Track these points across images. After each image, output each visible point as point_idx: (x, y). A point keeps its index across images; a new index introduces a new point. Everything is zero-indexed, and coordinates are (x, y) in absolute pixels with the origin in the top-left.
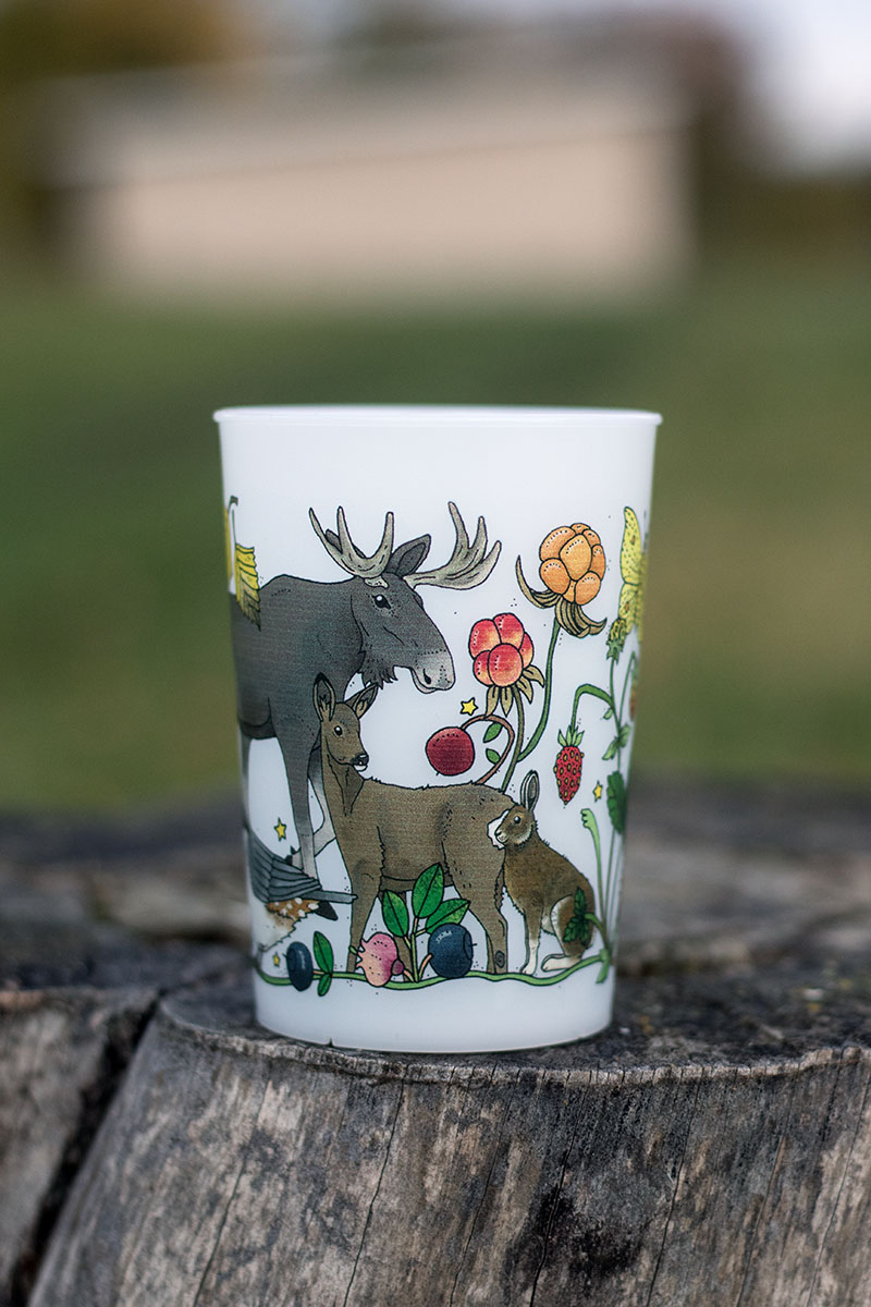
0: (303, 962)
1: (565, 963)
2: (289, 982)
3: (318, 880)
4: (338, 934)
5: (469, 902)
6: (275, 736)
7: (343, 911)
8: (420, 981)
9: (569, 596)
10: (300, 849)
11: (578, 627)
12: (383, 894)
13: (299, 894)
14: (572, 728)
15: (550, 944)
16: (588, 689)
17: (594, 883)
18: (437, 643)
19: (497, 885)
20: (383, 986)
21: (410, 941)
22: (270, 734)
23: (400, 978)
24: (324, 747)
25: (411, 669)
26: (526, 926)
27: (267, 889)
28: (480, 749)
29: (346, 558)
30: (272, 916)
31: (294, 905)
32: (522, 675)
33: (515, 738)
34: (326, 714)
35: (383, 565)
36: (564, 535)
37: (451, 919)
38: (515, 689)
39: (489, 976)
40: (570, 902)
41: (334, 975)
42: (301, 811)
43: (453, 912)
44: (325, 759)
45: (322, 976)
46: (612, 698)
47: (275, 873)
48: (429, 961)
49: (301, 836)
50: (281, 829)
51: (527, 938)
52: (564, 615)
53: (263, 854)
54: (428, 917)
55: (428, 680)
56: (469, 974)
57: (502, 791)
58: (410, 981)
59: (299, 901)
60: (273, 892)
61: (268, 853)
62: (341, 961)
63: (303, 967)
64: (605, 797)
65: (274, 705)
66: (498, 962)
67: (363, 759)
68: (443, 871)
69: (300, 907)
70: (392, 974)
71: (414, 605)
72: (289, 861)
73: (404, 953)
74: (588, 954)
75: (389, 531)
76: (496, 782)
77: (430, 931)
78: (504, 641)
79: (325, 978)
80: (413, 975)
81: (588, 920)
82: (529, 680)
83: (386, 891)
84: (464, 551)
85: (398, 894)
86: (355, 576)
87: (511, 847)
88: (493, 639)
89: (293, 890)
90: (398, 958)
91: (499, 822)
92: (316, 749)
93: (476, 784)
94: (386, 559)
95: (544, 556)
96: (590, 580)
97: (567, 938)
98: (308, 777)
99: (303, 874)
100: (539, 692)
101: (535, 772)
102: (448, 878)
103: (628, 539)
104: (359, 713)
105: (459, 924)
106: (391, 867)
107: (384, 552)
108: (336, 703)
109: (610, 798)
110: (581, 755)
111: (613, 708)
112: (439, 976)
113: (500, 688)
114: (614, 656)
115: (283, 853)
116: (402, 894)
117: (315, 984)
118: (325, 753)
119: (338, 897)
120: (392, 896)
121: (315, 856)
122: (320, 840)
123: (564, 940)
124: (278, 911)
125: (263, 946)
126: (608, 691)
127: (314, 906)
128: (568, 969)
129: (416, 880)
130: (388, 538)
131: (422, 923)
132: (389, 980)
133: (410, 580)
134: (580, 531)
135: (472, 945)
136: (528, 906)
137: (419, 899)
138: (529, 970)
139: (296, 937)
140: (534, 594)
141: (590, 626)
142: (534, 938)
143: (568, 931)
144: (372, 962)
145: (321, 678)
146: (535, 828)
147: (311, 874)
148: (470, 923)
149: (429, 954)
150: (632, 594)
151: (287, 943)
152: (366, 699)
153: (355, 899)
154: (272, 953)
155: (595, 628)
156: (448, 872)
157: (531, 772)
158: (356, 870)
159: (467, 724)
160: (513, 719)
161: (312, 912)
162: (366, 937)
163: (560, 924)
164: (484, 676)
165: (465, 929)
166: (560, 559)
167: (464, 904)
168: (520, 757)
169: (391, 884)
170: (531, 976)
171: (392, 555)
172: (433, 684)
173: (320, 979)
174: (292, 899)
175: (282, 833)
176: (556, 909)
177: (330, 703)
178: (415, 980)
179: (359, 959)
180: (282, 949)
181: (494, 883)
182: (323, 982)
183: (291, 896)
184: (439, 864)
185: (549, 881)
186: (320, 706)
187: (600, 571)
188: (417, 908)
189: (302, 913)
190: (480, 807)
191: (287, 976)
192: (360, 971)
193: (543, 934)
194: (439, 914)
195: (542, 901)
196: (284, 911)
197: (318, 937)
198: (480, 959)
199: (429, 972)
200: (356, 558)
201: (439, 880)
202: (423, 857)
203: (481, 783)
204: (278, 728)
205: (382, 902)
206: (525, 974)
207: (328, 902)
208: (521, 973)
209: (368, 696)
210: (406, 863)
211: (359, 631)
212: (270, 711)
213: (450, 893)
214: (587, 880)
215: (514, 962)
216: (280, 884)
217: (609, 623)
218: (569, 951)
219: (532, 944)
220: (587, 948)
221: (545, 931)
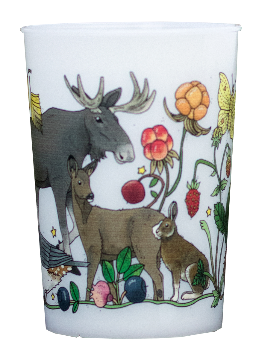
0: (65, 297)
1: (193, 296)
2: (59, 307)
3: (71, 256)
4: (81, 282)
5: (144, 266)
6: (50, 186)
7: (84, 271)
8: (121, 304)
9: (191, 116)
10: (63, 241)
11: (196, 131)
12: (102, 262)
13: (63, 263)
14: (194, 181)
15: (185, 286)
16: (201, 161)
17: (208, 257)
18: (126, 140)
19: (157, 257)
20: (103, 307)
21: (116, 285)
22: (48, 185)
23: (111, 303)
24: (73, 191)
25: (114, 152)
26: (173, 278)
27: (48, 262)
28: (148, 190)
29: (82, 99)
30: (50, 275)
31: (61, 269)
32: (168, 155)
33: (165, 185)
34: (74, 175)
35: (99, 103)
36: (188, 86)
37: (136, 274)
38: (164, 162)
39: (155, 302)
40: (195, 266)
41: (80, 302)
42: (63, 222)
43: (136, 270)
44: (74, 197)
45: (74, 303)
46: (215, 166)
47: (52, 254)
48: (125, 295)
49: (63, 235)
50: (54, 231)
51: (173, 283)
52: (188, 126)
53: (46, 245)
54: (124, 273)
55: (122, 158)
56: (145, 301)
57: (159, 211)
58: (116, 304)
59: (63, 267)
60: (51, 263)
61: (48, 244)
62: (83, 296)
63: (65, 299)
64: (213, 215)
65: (50, 171)
66: (159, 296)
67: (91, 196)
68: (131, 250)
69: (64, 270)
70: (107, 301)
71: (115, 122)
72: (57, 247)
73: (113, 291)
74: (205, 292)
75: (102, 86)
76: (156, 206)
77: (126, 279)
78: (159, 138)
79: (76, 304)
80: (117, 301)
81: (205, 275)
82: (172, 157)
83: (104, 260)
84: (138, 95)
85: (109, 262)
86: (86, 108)
87: (164, 238)
88: (153, 138)
89: (60, 261)
90: (110, 293)
91: (158, 226)
92: (69, 192)
93: (146, 208)
94: (101, 100)
95: (178, 97)
96: (202, 108)
97: (194, 284)
98: (66, 205)
99: (64, 253)
100: (177, 163)
101: (175, 202)
102: (133, 254)
103: (222, 88)
104: (89, 174)
105: (139, 276)
106: (106, 248)
107: (100, 96)
108: (78, 169)
109: (215, 215)
110: (199, 194)
111: (216, 171)
112: (130, 301)
113: (157, 161)
114: (216, 145)
115: (55, 243)
116: (111, 262)
117: (71, 307)
118: (73, 194)
119: (81, 264)
120: (107, 263)
121: (70, 244)
122: (72, 236)
123: (192, 284)
124: (53, 272)
125: (47, 291)
126: (213, 162)
127: (70, 269)
128: (195, 299)
129: (118, 255)
130: (101, 89)
131: (121, 276)
132: (106, 304)
133: (112, 109)
134: (196, 84)
135: (145, 287)
136: (174, 268)
137: (119, 264)
138: (175, 299)
139: (61, 285)
140: (173, 116)
141: (202, 131)
142: (177, 283)
143: (195, 280)
144: (98, 296)
145: (71, 157)
146: (176, 229)
147: (68, 253)
148: (145, 275)
149: (125, 290)
150: (225, 115)
151: (58, 287)
152: (92, 167)
153: (89, 265)
154: (51, 293)
155: (205, 132)
156: (133, 251)
157: (173, 202)
158: (89, 250)
159: (141, 179)
160: (164, 176)
161: (69, 272)
162: (95, 283)
163: (190, 277)
164: (149, 155)
165: (142, 279)
166: (185, 98)
167: (142, 266)
168: (167, 194)
169: (106, 257)
170: (176, 302)
171: (103, 98)
172: (124, 159)
173: (73, 305)
174: (60, 266)
175: (54, 234)
176: (188, 269)
177: (75, 169)
178: (119, 304)
179: (91, 294)
180: (56, 291)
181: (156, 256)
182: (75, 306)
183: (59, 265)
184: (129, 247)
185: (184, 255)
186: (71, 171)
187: (207, 104)
188: (119, 268)
189: (64, 273)
190: (148, 219)
191: (58, 304)
192: (92, 300)
193: (181, 282)
194: (129, 272)
195: (180, 265)
196: (56, 272)
197: (72, 284)
198: (150, 293)
199: (125, 300)
200: (86, 99)
201: (129, 255)
202: (121, 244)
203: (148, 207)
204: (52, 182)
205: (102, 266)
206: (173, 301)
207: (76, 266)
208: (171, 300)
209: (93, 165)
210: (113, 246)
211: (88, 134)
212: (48, 174)
213: (135, 261)
214: (204, 255)
215: (167, 295)
216: (54, 259)
217: (212, 129)
218: (195, 291)
219: (176, 286)
220: (205, 289)
221: (183, 280)
